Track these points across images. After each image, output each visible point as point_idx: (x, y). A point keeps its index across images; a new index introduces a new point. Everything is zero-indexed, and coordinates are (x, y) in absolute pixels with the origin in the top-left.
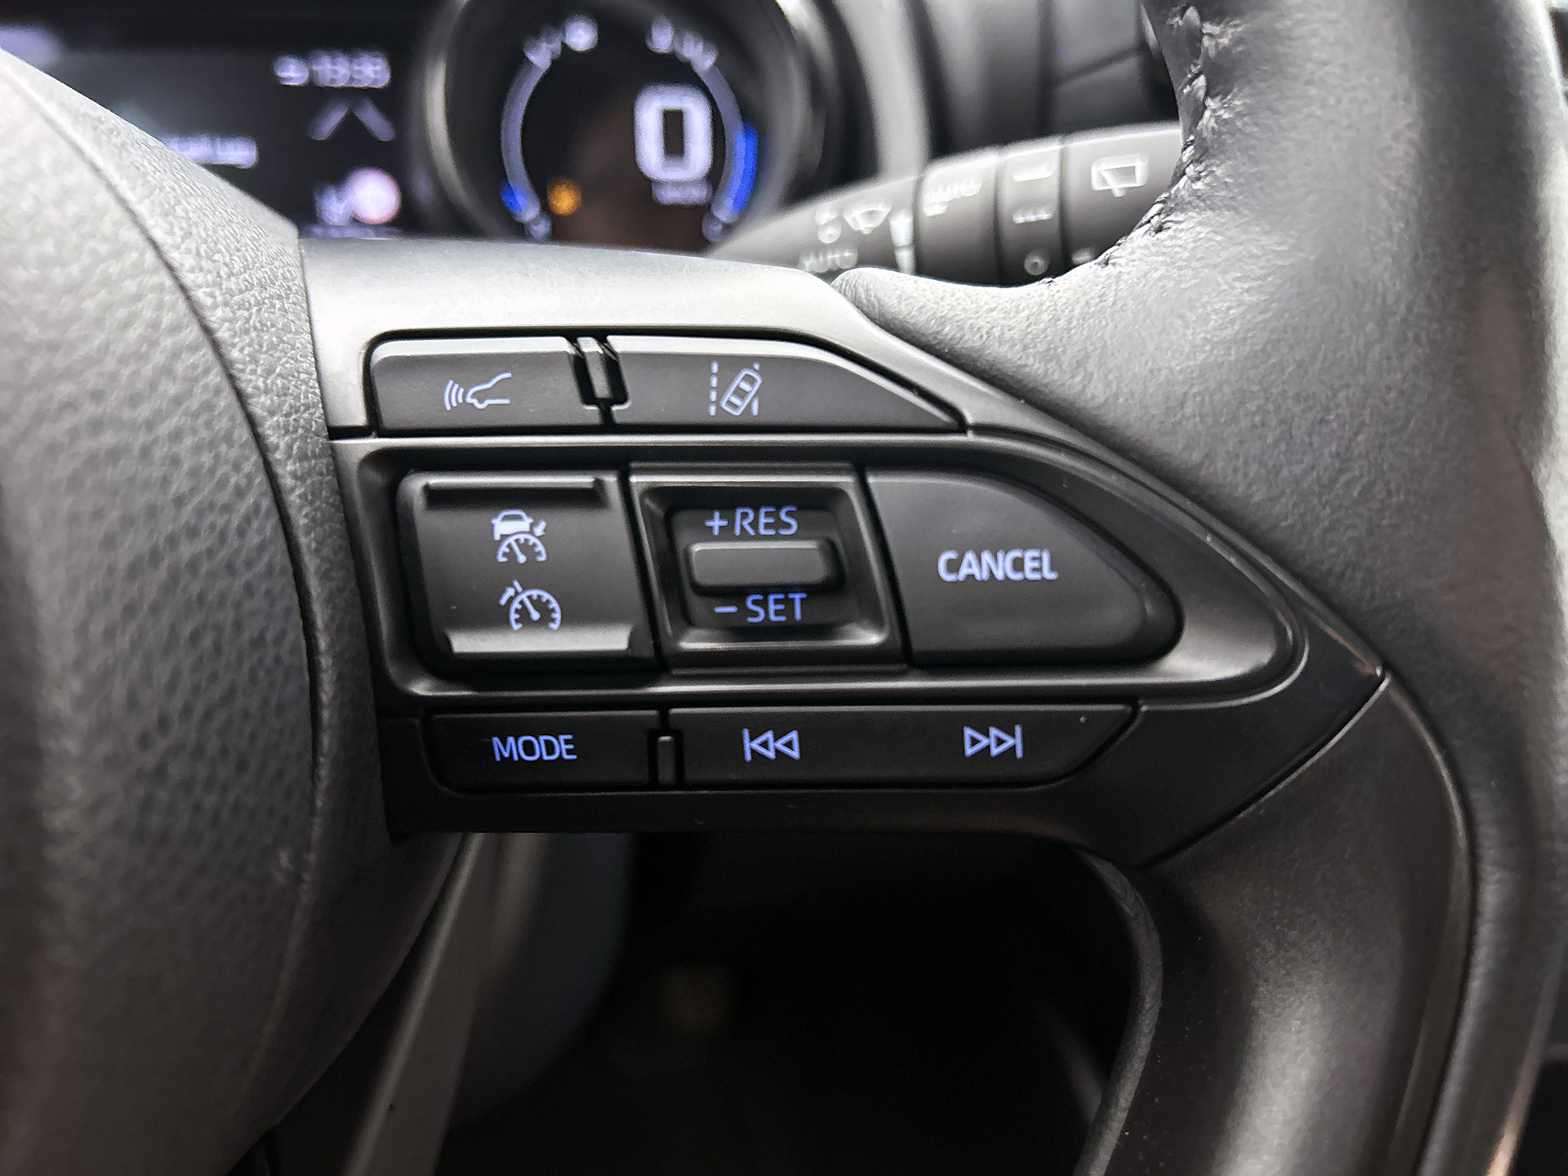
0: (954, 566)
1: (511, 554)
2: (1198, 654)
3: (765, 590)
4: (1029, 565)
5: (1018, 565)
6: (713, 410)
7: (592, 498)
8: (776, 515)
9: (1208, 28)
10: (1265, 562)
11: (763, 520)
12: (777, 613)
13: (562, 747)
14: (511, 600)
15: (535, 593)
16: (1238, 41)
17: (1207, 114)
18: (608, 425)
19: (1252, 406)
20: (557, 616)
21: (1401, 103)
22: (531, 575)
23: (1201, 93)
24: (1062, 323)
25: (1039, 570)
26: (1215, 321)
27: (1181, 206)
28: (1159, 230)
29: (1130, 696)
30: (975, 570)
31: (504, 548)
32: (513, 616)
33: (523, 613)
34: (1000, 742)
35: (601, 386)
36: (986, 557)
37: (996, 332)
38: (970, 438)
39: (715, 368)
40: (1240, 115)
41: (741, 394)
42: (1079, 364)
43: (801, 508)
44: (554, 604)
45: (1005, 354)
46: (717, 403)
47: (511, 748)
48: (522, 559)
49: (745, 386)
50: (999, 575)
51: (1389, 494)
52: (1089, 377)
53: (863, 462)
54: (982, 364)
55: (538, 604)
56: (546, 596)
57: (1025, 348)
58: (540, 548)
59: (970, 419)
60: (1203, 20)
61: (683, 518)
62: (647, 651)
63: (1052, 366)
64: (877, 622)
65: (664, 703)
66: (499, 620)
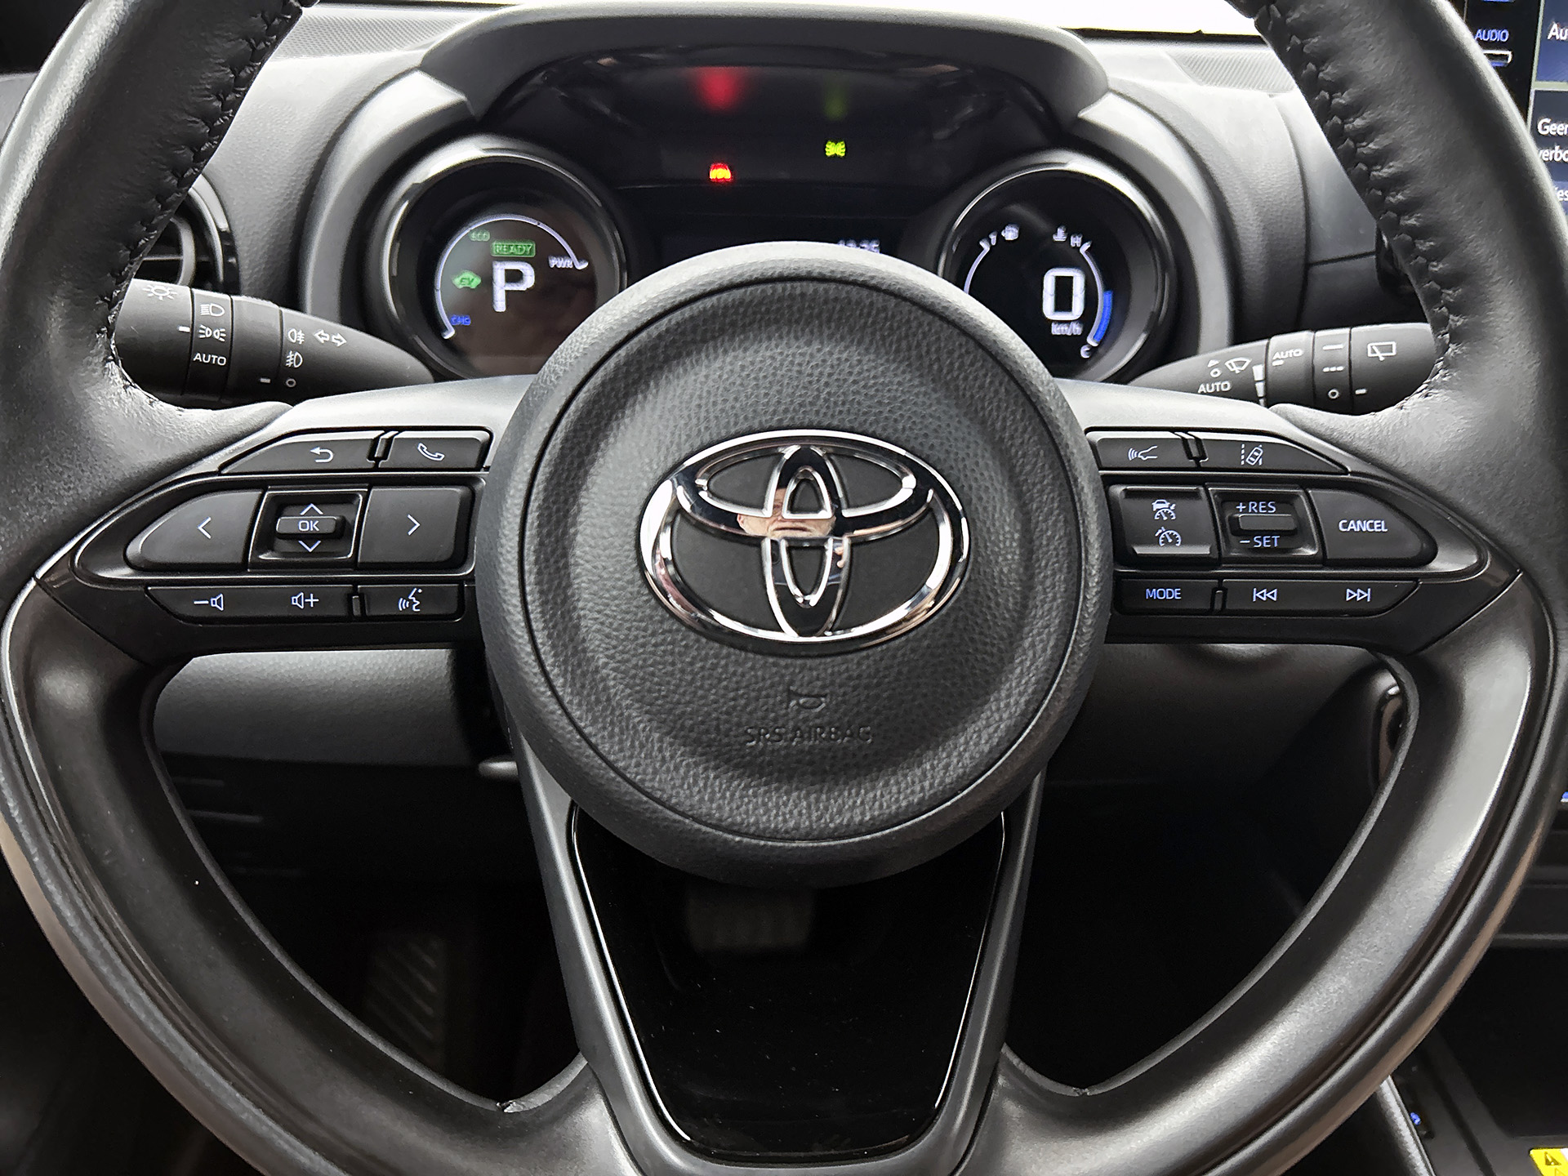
0: (1345, 526)
1: (1161, 516)
2: (1444, 561)
3: (1263, 533)
4: (1376, 526)
5: (1372, 526)
6: (1243, 463)
7: (1194, 495)
8: (1266, 505)
9: (1451, 317)
10: (1471, 527)
11: (1261, 507)
12: (1267, 544)
13: (1176, 594)
14: (1160, 534)
15: (1170, 532)
16: (1464, 324)
17: (1450, 350)
18: (1198, 468)
19: (1468, 468)
20: (1179, 541)
21: (1532, 354)
22: (1169, 525)
23: (1447, 341)
24: (1385, 433)
25: (1380, 528)
26: (1452, 434)
27: (1437, 387)
28: (1426, 396)
29: (1415, 578)
30: (1354, 527)
31: (1157, 514)
32: (1161, 541)
33: (1165, 539)
34: (1361, 595)
35: (1195, 452)
36: (1359, 522)
37: (1357, 436)
38: (1349, 476)
39: (1243, 446)
40: (1464, 353)
41: (1256, 457)
42: (1394, 450)
43: (1277, 502)
44: (1178, 536)
45: (1361, 445)
46: (1245, 459)
47: (1153, 594)
48: (1165, 518)
49: (1256, 454)
50: (1364, 530)
51: (1524, 503)
52: (1398, 455)
53: (1305, 484)
54: (1351, 448)
55: (1171, 536)
56: (1175, 533)
57: (1371, 442)
58: (1173, 514)
59: (1350, 470)
60: (1450, 313)
61: (1227, 505)
62: (1216, 556)
63: (1383, 450)
64: (1313, 547)
65: (1220, 577)
66: (1155, 542)
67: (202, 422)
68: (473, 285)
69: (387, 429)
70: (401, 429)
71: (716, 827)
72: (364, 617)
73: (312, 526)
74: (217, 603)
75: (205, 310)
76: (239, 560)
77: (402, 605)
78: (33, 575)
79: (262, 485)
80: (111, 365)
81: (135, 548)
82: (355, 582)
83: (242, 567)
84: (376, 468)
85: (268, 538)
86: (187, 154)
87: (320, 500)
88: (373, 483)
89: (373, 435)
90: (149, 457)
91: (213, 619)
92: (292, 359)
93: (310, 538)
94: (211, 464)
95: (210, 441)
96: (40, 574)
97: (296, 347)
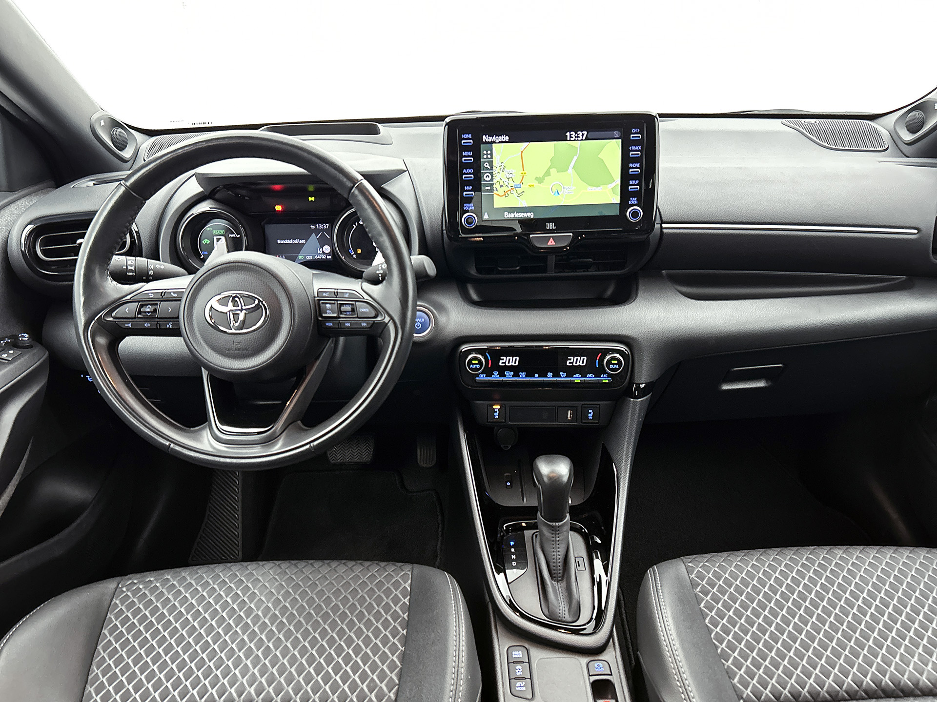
0: (362, 310)
2: (379, 318)
7: (335, 303)
18: (336, 297)
22: (329, 310)
25: (368, 310)
29: (374, 321)
31: (328, 307)
33: (329, 313)
34: (365, 324)
35: (336, 294)
36: (365, 309)
38: (365, 299)
44: (331, 312)
47: (327, 324)
50: (365, 311)
53: (356, 301)
54: (368, 294)
58: (330, 307)
61: (341, 305)
62: (338, 316)
64: (356, 314)
65: (340, 321)
66: (326, 313)
67: (127, 288)
68: (208, 243)
69: (165, 289)
70: (168, 289)
71: (221, 367)
72: (160, 328)
73: (149, 310)
74: (130, 325)
75: (129, 262)
76: (134, 316)
77: (168, 326)
78: (94, 319)
79: (139, 302)
80: (108, 277)
81: (113, 314)
82: (158, 321)
83: (135, 318)
84: (162, 298)
85: (140, 312)
86: (123, 235)
87: (151, 305)
88: (161, 301)
89: (161, 291)
90: (116, 296)
91: (128, 328)
92: (151, 273)
93: (149, 312)
94: (128, 297)
95: (128, 293)
96: (96, 319)
97: (151, 270)
